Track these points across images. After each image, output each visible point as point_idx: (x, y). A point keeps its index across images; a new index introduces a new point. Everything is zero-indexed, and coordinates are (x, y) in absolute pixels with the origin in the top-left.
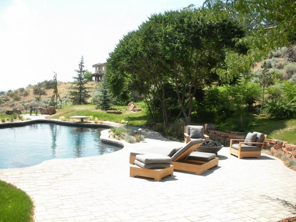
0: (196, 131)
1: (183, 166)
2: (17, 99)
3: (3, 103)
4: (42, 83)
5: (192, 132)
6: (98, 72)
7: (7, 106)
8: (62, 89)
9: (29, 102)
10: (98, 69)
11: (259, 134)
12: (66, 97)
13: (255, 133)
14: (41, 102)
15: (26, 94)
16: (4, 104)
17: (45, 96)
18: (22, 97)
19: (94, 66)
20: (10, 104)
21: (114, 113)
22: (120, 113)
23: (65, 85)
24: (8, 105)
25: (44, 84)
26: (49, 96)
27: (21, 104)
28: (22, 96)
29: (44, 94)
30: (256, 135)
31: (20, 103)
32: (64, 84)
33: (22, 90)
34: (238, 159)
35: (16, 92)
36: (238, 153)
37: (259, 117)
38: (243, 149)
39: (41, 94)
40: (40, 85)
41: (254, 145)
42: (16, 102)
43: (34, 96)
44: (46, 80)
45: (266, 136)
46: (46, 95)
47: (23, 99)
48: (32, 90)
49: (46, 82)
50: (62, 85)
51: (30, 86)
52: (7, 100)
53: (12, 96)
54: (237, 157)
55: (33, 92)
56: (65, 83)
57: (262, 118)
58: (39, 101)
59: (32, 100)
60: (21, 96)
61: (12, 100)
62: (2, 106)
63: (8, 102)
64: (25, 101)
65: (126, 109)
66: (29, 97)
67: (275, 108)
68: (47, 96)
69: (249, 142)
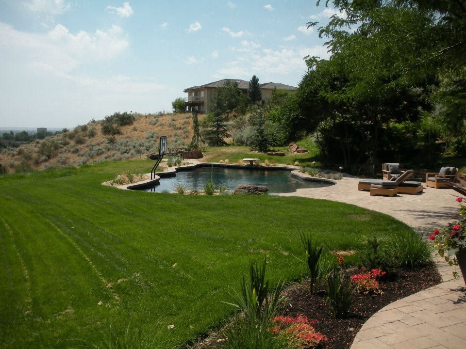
0: (394, 168)
1: (402, 189)
2: (80, 142)
3: (61, 148)
4: (112, 117)
5: (390, 169)
6: (194, 100)
7: (67, 151)
8: (143, 125)
9: (98, 144)
10: (193, 96)
11: (451, 168)
12: (152, 137)
13: (447, 167)
14: (117, 145)
15: (92, 135)
16: (63, 150)
17: (121, 136)
18: (86, 138)
19: (186, 91)
20: (72, 150)
21: (276, 155)
22: (283, 155)
23: (146, 120)
24: (69, 151)
25: (116, 118)
26: (126, 136)
27: (87, 149)
28: (86, 136)
29: (119, 133)
30: (449, 169)
31: (86, 147)
32: (144, 118)
33: (84, 128)
34: (435, 189)
35: (76, 131)
36: (434, 184)
37: (445, 155)
38: (438, 181)
39: (114, 134)
40: (109, 120)
41: (447, 177)
42: (80, 146)
43: (104, 136)
44: (117, 112)
45: (457, 169)
46: (122, 134)
47: (89, 141)
48: (99, 128)
49: (117, 115)
50: (142, 119)
51: (94, 121)
52: (66, 144)
53: (71, 136)
54: (434, 187)
55: (100, 130)
56: (146, 117)
57: (448, 156)
58: (114, 143)
59: (102, 143)
60: (84, 136)
61: (72, 143)
62: (61, 153)
63: (68, 146)
64: (93, 143)
65: (288, 151)
66: (96, 138)
67: (461, 146)
68: (124, 136)
69: (443, 175)
